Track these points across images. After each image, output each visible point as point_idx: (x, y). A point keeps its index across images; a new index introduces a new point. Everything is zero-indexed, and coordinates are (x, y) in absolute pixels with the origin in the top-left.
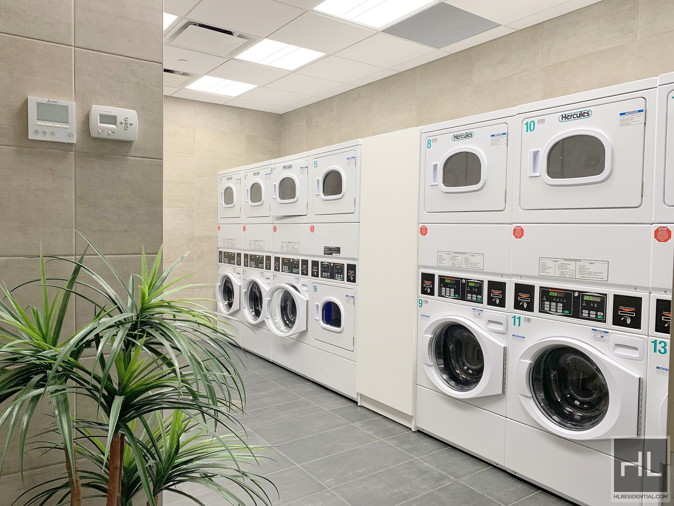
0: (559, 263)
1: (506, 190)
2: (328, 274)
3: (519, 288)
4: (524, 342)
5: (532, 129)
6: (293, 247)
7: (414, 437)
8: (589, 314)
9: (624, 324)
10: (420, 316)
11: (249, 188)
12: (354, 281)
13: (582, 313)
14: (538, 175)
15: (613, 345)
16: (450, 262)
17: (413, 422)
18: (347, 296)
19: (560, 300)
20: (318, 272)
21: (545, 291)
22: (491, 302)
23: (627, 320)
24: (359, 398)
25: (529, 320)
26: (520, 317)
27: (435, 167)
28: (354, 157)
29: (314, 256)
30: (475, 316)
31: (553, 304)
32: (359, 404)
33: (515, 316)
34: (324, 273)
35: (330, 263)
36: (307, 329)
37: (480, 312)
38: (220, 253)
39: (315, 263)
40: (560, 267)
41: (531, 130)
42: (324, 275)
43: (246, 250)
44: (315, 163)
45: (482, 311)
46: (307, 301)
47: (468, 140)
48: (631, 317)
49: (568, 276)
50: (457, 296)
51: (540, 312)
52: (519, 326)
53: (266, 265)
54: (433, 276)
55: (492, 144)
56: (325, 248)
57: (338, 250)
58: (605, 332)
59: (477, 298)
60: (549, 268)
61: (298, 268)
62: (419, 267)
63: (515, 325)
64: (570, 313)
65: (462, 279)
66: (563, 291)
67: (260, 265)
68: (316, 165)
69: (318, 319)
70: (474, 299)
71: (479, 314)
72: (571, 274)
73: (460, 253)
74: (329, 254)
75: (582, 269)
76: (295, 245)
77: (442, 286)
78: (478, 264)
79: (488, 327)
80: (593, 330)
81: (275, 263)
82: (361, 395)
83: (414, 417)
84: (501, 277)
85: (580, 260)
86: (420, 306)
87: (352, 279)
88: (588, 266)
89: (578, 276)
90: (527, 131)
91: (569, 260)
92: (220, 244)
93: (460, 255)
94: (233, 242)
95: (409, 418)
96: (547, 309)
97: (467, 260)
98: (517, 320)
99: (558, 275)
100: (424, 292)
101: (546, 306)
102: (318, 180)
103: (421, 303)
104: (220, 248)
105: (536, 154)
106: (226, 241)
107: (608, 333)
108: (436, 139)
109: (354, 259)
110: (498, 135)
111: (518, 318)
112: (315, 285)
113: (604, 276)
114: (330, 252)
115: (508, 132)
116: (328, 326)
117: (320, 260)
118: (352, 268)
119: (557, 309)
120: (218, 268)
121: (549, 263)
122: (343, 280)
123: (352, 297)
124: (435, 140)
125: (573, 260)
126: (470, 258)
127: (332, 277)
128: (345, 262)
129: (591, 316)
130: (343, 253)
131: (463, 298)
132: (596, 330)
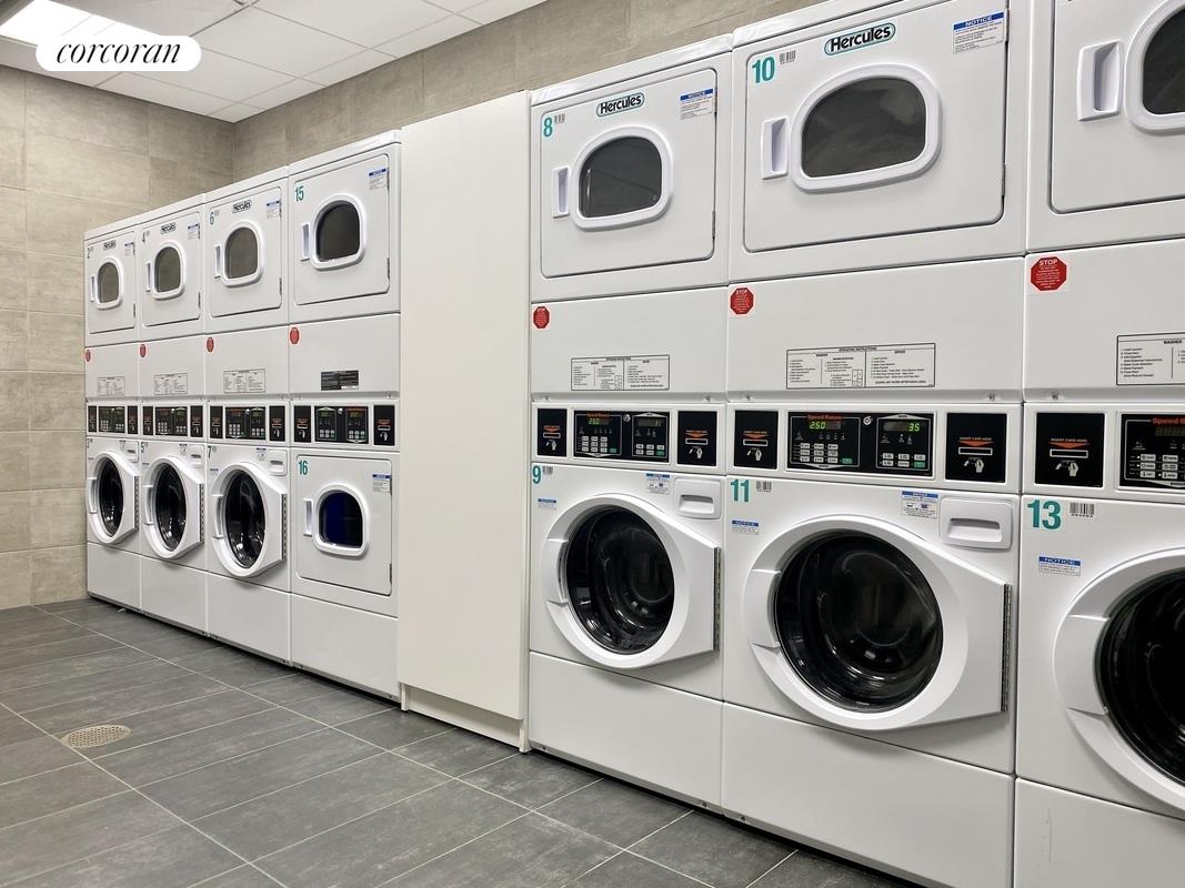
0: (830, 358)
1: (714, 213)
2: (332, 432)
3: (745, 420)
4: (757, 534)
5: (768, 76)
6: (250, 379)
7: (524, 765)
8: (896, 460)
9: (970, 474)
10: (535, 501)
11: (152, 262)
12: (391, 442)
13: (881, 459)
14: (784, 172)
15: (948, 521)
16: (599, 380)
17: (522, 733)
18: (375, 476)
19: (832, 437)
20: (308, 432)
21: (799, 422)
22: (685, 457)
23: (977, 465)
24: (404, 694)
25: (766, 486)
26: (747, 481)
27: (563, 175)
28: (384, 170)
29: (299, 396)
30: (653, 490)
31: (819, 446)
32: (403, 708)
33: (737, 480)
34: (322, 431)
35: (337, 408)
36: (284, 557)
37: (662, 480)
38: (92, 409)
39: (302, 412)
40: (832, 367)
41: (765, 79)
42: (322, 436)
43: (147, 399)
44: (299, 191)
45: (668, 476)
46: (284, 498)
47: (632, 112)
48: (983, 458)
49: (848, 384)
50: (613, 450)
51: (790, 466)
52: (746, 500)
53: (192, 427)
54: (563, 412)
55: (684, 117)
56: (324, 375)
57: (351, 378)
58: (929, 495)
59: (655, 450)
60: (807, 370)
61: (262, 426)
62: (533, 397)
63: (736, 499)
64: (855, 462)
65: (624, 413)
66: (840, 418)
67: (179, 429)
68: (300, 195)
69: (310, 533)
70: (650, 453)
71: (661, 485)
72: (855, 379)
73: (619, 358)
74: (332, 388)
75: (880, 367)
76: (254, 377)
77: (582, 432)
78: (657, 379)
79: (683, 509)
80: (904, 493)
81: (211, 421)
82: (409, 689)
83: (525, 722)
84: (706, 401)
85: (873, 348)
86: (537, 480)
87: (386, 437)
88: (891, 357)
89: (871, 382)
90: (758, 81)
91: (851, 349)
92: (91, 391)
93: (619, 364)
94: (120, 384)
95: (513, 725)
96: (805, 459)
97: (633, 372)
98: (741, 489)
99: (827, 383)
100: (543, 449)
101: (802, 452)
102: (306, 228)
103: (536, 475)
104: (92, 399)
105: (777, 128)
106: (103, 384)
107: (936, 496)
108: (563, 115)
109: (390, 394)
110: (696, 95)
111: (742, 485)
112: (303, 458)
113: (927, 377)
114: (336, 383)
115: (716, 88)
116: (334, 547)
117: (312, 403)
118: (385, 414)
119: (826, 456)
120: (87, 443)
121: (809, 361)
122: (367, 443)
123: (387, 477)
124: (561, 119)
125: (859, 349)
126: (641, 366)
127: (341, 438)
128: (370, 403)
129: (900, 464)
130: (364, 384)
131: (627, 454)
132: (911, 493)
